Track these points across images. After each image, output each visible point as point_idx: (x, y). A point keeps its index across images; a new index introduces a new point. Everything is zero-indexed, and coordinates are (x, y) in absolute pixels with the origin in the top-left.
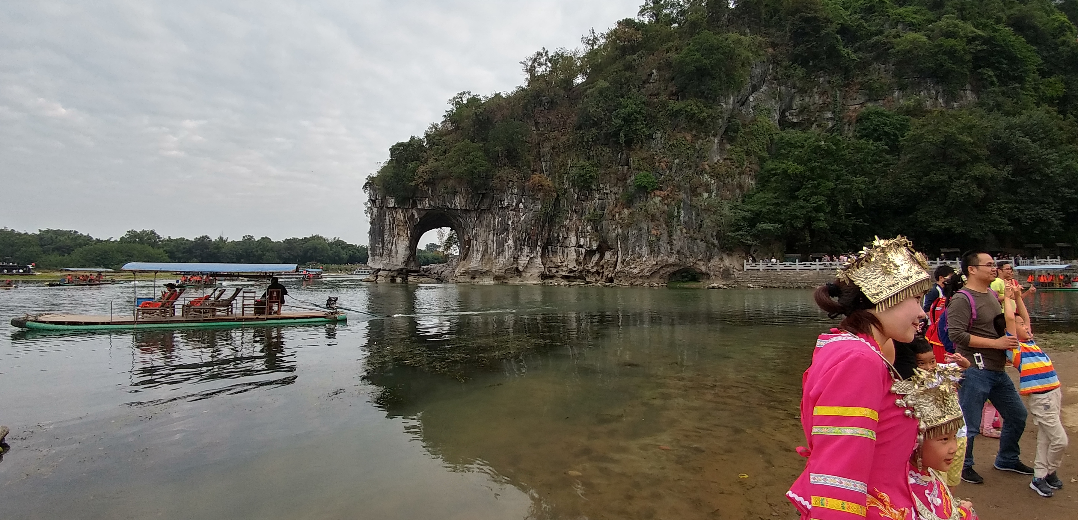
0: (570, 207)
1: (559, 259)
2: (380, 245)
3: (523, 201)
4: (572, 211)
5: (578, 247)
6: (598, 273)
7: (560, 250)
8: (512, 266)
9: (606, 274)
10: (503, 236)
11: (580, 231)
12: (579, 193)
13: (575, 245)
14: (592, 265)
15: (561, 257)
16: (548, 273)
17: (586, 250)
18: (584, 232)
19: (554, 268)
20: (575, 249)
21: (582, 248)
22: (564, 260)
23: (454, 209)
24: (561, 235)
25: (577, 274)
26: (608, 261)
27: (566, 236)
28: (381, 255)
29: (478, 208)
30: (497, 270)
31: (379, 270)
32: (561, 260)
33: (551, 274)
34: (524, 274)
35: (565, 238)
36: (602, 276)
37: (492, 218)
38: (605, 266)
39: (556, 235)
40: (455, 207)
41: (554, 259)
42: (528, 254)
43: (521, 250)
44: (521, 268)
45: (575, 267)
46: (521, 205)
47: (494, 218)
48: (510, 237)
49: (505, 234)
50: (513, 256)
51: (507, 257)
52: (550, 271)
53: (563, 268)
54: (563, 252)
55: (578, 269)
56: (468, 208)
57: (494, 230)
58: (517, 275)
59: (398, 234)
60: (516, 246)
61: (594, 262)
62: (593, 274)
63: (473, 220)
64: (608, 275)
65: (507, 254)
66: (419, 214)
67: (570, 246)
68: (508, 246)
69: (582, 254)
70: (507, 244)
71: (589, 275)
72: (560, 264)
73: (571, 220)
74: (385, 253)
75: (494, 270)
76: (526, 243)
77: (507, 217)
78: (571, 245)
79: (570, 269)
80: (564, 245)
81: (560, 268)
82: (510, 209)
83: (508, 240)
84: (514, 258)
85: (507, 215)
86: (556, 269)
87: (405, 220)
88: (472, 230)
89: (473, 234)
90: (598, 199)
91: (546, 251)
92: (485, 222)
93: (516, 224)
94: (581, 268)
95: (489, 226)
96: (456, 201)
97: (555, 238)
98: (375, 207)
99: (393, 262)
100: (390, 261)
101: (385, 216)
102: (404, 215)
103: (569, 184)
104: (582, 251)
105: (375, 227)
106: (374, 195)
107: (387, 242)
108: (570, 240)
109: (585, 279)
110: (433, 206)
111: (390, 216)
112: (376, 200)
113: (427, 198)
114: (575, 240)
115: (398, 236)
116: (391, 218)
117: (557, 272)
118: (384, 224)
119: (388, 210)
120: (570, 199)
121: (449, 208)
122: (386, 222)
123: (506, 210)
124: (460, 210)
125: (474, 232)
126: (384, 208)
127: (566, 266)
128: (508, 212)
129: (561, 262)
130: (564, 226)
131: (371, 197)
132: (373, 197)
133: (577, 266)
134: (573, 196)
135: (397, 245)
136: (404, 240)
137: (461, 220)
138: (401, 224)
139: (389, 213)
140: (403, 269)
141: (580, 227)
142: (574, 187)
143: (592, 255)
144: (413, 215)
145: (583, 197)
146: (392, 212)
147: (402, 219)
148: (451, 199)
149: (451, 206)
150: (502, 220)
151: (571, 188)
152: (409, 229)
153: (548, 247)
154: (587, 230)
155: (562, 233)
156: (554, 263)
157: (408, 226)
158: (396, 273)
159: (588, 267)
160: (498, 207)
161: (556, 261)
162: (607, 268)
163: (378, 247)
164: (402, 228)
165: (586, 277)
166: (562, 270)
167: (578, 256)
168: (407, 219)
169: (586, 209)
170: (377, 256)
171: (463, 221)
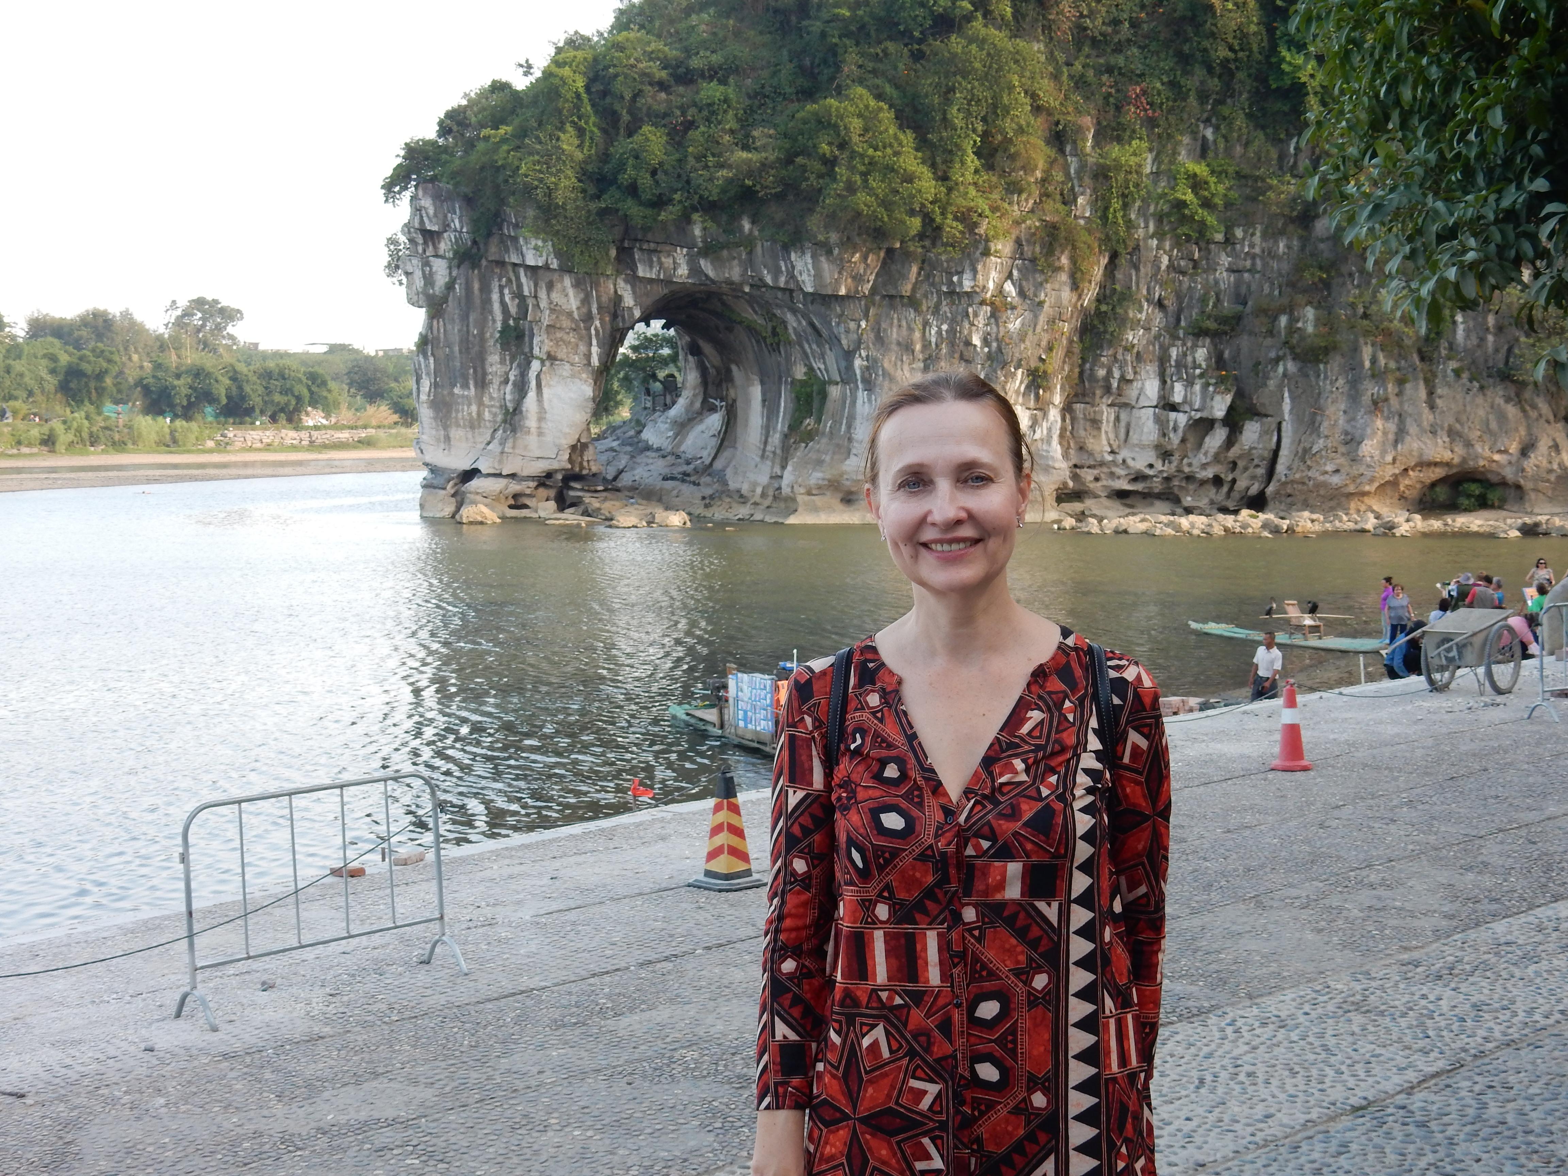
0: (1145, 292)
1: (1105, 442)
2: (472, 392)
3: (1015, 273)
4: (1150, 303)
5: (1164, 408)
6: (1217, 481)
7: (1107, 414)
9: (1241, 484)
11: (1173, 363)
12: (1172, 250)
13: (1155, 403)
14: (1204, 461)
15: (1112, 436)
16: (1071, 484)
17: (1190, 418)
18: (1186, 367)
19: (1090, 467)
20: (1154, 413)
21: (1179, 411)
22: (1119, 446)
23: (784, 290)
24: (1117, 374)
25: (1157, 485)
26: (1251, 449)
27: (1130, 376)
29: (874, 291)
32: (1110, 445)
33: (1078, 487)
35: (1130, 381)
36: (1231, 489)
37: (919, 320)
38: (1241, 464)
39: (1101, 373)
41: (1092, 444)
45: (1151, 466)
46: (1009, 287)
47: (926, 324)
52: (1075, 477)
53: (1114, 469)
54: (1117, 419)
55: (1161, 472)
56: (843, 292)
59: (550, 357)
61: (1212, 451)
62: (1201, 485)
63: (852, 325)
64: (1248, 489)
66: (637, 297)
67: (1141, 404)
69: (1175, 429)
71: (1191, 487)
72: (1109, 458)
73: (1147, 329)
76: (1021, 399)
77: (966, 325)
78: (1143, 402)
79: (1138, 471)
80: (1123, 400)
81: (1105, 470)
82: (977, 300)
85: (967, 315)
86: (1096, 472)
87: (584, 310)
88: (849, 355)
89: (850, 367)
90: (1227, 270)
91: (1068, 416)
92: (895, 336)
93: (994, 345)
94: (1169, 468)
95: (907, 347)
96: (799, 265)
97: (1097, 381)
98: (436, 256)
99: (526, 447)
100: (514, 448)
101: (486, 289)
102: (582, 295)
103: (1147, 227)
104: (1176, 422)
105: (449, 327)
106: (435, 215)
107: (496, 381)
108: (1142, 389)
109: (1177, 501)
110: (706, 276)
111: (506, 291)
112: (445, 235)
113: (682, 247)
114: (1156, 389)
115: (547, 363)
116: (513, 299)
117: (1097, 479)
118: (485, 320)
119: (497, 270)
120: (1146, 270)
121: (766, 285)
122: (491, 312)
123: (964, 300)
124: (806, 294)
125: (858, 363)
126: (484, 263)
127: (1124, 461)
128: (970, 310)
129: (1112, 452)
130: (1126, 349)
131: (422, 222)
132: (430, 221)
133: (1160, 462)
134: (1157, 260)
135: (545, 391)
136: (573, 376)
137: (790, 317)
138: (566, 323)
139: (500, 280)
140: (556, 471)
141: (1174, 353)
142: (1160, 235)
143: (1206, 434)
144: (618, 299)
145: (1182, 263)
146: (518, 278)
147: (574, 307)
148: (775, 258)
149: (776, 278)
150: (952, 331)
151: (1152, 237)
152: (594, 342)
153: (1078, 407)
154: (1194, 361)
155: (1121, 368)
156: (1091, 454)
157: (593, 332)
158: (533, 484)
159: (1190, 465)
160: (939, 292)
161: (1097, 448)
162: (1246, 469)
163: (463, 396)
164: (565, 337)
165: (1181, 495)
166: (1112, 475)
167: (1164, 435)
168: (595, 310)
169: (1191, 298)
170: (458, 426)
171: (800, 323)
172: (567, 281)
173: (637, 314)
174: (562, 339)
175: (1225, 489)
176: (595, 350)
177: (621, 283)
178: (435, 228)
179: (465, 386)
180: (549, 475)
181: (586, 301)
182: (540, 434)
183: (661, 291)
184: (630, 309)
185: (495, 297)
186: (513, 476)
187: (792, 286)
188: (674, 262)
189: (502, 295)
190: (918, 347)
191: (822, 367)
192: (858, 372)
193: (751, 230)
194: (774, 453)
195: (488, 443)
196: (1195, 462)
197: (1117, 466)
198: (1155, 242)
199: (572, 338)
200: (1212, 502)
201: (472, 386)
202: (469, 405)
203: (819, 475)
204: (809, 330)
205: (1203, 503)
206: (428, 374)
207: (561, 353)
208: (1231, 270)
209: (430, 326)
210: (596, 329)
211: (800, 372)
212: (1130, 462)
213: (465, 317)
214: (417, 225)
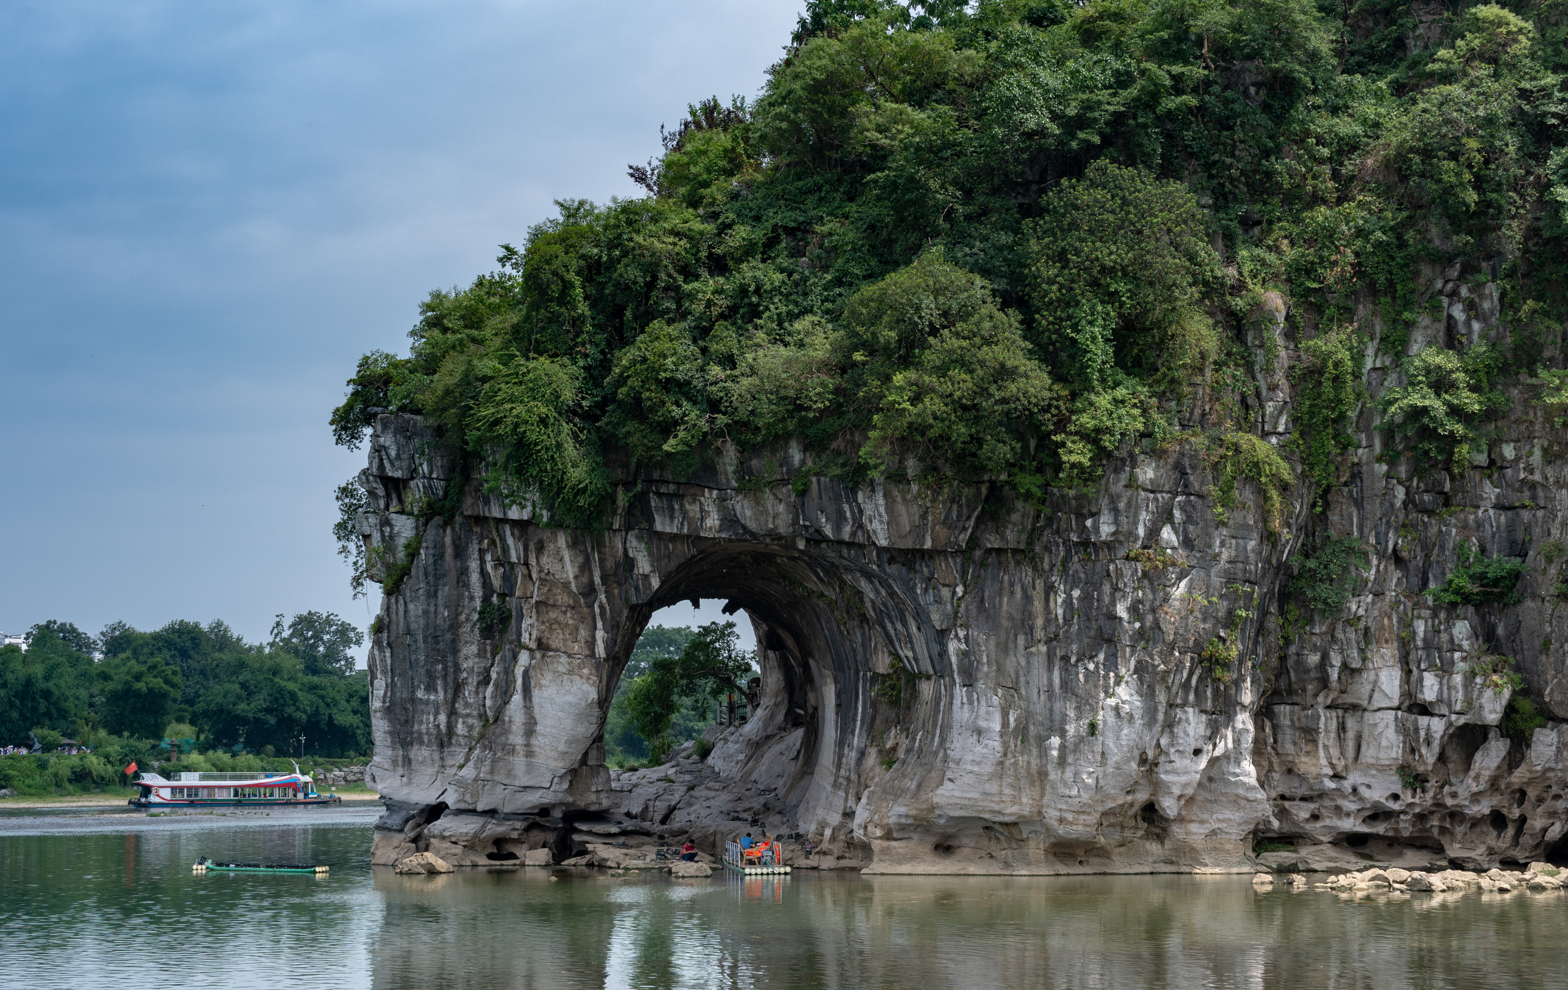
0: (1372, 540)
1: (1323, 761)
2: (440, 696)
3: (1177, 514)
4: (1381, 555)
5: (1410, 710)
6: (1498, 820)
7: (1327, 722)
8: (1129, 798)
9: (1537, 823)
10: (1091, 666)
11: (1420, 643)
12: (1410, 479)
13: (1396, 703)
14: (1475, 789)
15: (1335, 752)
16: (1276, 824)
17: (1450, 724)
18: (1439, 649)
19: (1303, 799)
20: (1396, 718)
21: (1432, 715)
22: (1346, 767)
23: (850, 545)
24: (1336, 660)
25: (1406, 827)
26: (1547, 770)
27: (1356, 664)
28: (444, 741)
29: (973, 543)
30: (1070, 817)
31: (435, 811)
32: (1332, 766)
33: (1287, 828)
34: (1177, 830)
35: (1357, 672)
36: (1519, 832)
37: (1040, 585)
38: (1532, 793)
39: (1314, 659)
40: (854, 534)
41: (1305, 765)
42: (1199, 744)
43: (1170, 725)
44: (1169, 806)
45: (1396, 797)
46: (1167, 534)
47: (1050, 589)
48: (1123, 671)
49: (1101, 657)
50: (1136, 753)
51: (1112, 760)
52: (1282, 814)
53: (1340, 802)
54: (1342, 728)
55: (1411, 806)
56: (928, 545)
57: (1048, 642)
58: (1148, 836)
59: (542, 646)
60: (1150, 713)
61: (1486, 774)
62: (1473, 826)
63: (945, 592)
64: (1545, 830)
65: (1111, 743)
66: (655, 560)
67: (1376, 704)
68: (1117, 709)
69: (1428, 743)
70: (1111, 702)
71: (1460, 830)
72: (1331, 785)
73: (1378, 594)
74: (460, 728)
75: (1052, 815)
76: (1191, 697)
77: (1107, 588)
78: (1379, 702)
79: (1376, 805)
80: (1348, 699)
81: (1327, 803)
82: (1122, 553)
83: (1118, 683)
84: (1143, 761)
85: (1109, 575)
86: (1312, 806)
87: (585, 580)
88: (942, 635)
89: (943, 653)
90: (1495, 507)
91: (1268, 724)
92: (1005, 607)
93: (1150, 618)
94: (1423, 800)
95: (1025, 624)
96: (868, 509)
97: (1307, 671)
98: (402, 512)
99: (509, 773)
100: (492, 772)
101: (460, 553)
102: (581, 559)
103: (1370, 446)
104: (1428, 729)
105: (411, 606)
106: (398, 456)
107: (473, 681)
108: (1375, 683)
109: (1439, 850)
110: (744, 527)
111: (488, 557)
112: (412, 484)
113: (711, 489)
114: (1397, 683)
115: (538, 655)
116: (496, 567)
117: (1315, 817)
118: (460, 597)
119: (477, 529)
120: (1375, 508)
121: (826, 540)
122: (467, 585)
123: (1103, 555)
124: (881, 550)
125: (953, 647)
126: (458, 519)
127: (1355, 790)
128: (1112, 567)
129: (1336, 776)
130: (1348, 623)
131: (381, 466)
132: (392, 464)
133: (1409, 793)
134: (1388, 492)
135: (536, 693)
136: (570, 672)
137: (864, 585)
138: (563, 599)
139: (480, 542)
140: (554, 806)
141: (1420, 628)
142: (1390, 457)
143: (1476, 749)
144: (630, 563)
145: (1426, 497)
146: (503, 540)
147: (571, 576)
148: (837, 499)
149: (838, 528)
150: (1086, 598)
151: (1379, 460)
152: (600, 624)
153: (1283, 711)
154: (1452, 640)
155: (1342, 650)
156: (1302, 778)
157: (597, 610)
158: (519, 825)
159: (1454, 795)
160: (1066, 542)
161: (1314, 770)
162: (1540, 800)
163: (427, 702)
164: (561, 618)
165: (1445, 841)
166: (1338, 810)
167: (1413, 751)
168: (597, 580)
169: (1442, 548)
170: (421, 743)
171: (878, 592)
172: (562, 540)
173: (655, 583)
174: (556, 622)
175: (1510, 831)
176: (600, 635)
177: (633, 542)
178: (398, 474)
179: (431, 688)
180: (544, 811)
181: (585, 567)
182: (530, 754)
183: (685, 551)
184: (646, 577)
185: (474, 565)
186: (491, 813)
187: (860, 538)
188: (702, 510)
189: (482, 561)
190: (1039, 622)
191: (910, 654)
192: (954, 659)
193: (803, 462)
194: (848, 779)
195: (461, 767)
196: (1462, 792)
197: (1344, 797)
198: (1385, 468)
199: (569, 619)
200: (1491, 852)
201: (439, 688)
202: (437, 714)
203: (902, 810)
204: (890, 603)
205: (1478, 853)
206: (384, 672)
207: (556, 641)
208: (1499, 507)
209: (387, 609)
210: (601, 607)
211: (882, 663)
212: (1364, 791)
213: (432, 594)
214: (375, 470)
